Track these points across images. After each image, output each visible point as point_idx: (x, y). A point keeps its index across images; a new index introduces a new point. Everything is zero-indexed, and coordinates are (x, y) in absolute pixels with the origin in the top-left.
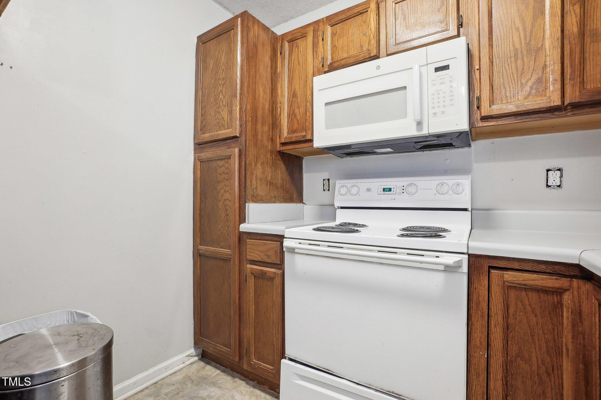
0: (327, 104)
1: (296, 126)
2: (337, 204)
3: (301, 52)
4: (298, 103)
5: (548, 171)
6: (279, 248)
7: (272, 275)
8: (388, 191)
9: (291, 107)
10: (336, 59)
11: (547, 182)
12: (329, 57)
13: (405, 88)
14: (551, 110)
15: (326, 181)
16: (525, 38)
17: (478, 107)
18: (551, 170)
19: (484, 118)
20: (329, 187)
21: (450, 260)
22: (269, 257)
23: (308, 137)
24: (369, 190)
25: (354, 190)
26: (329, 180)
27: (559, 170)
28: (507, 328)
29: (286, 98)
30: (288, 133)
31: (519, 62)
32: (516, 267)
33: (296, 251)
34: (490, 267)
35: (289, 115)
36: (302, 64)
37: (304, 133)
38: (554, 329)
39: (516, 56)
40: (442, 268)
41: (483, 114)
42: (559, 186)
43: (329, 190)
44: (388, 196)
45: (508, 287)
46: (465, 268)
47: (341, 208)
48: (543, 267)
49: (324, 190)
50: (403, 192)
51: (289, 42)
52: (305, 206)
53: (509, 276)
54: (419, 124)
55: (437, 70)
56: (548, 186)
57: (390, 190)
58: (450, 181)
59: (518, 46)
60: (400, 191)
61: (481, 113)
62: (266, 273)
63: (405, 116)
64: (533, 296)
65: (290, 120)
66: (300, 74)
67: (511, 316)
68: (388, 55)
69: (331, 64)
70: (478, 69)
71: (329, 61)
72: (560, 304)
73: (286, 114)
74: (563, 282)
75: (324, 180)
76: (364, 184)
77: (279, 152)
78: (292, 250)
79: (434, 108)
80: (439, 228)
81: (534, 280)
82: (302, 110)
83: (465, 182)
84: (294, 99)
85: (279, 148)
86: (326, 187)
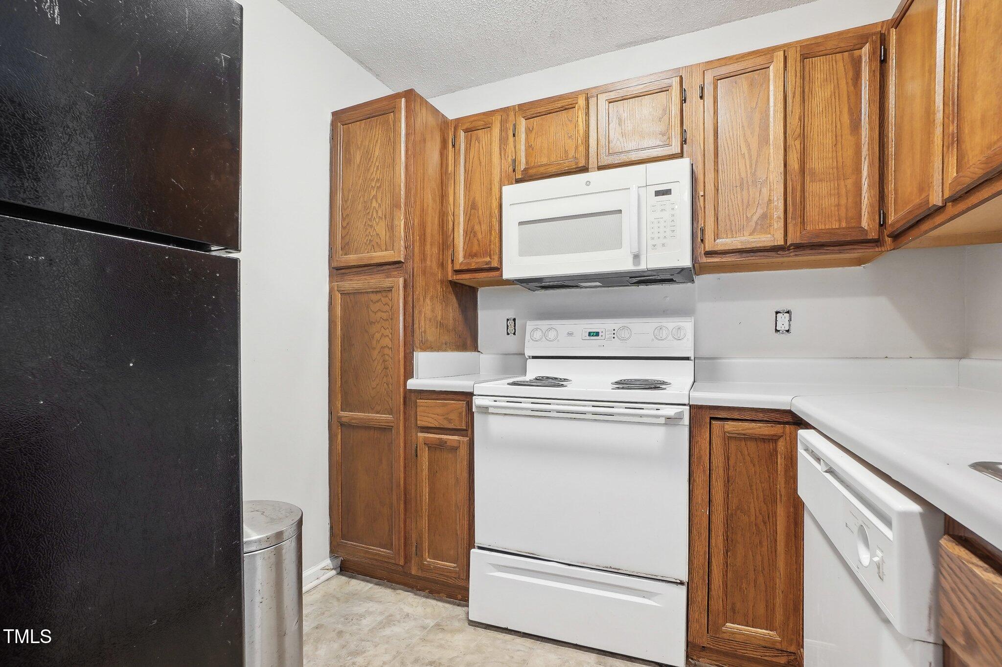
0: (521, 223)
1: (475, 248)
2: (528, 353)
3: (483, 148)
4: (478, 217)
5: (777, 313)
6: (464, 409)
7: (455, 444)
8: (595, 336)
9: (468, 222)
10: (533, 164)
11: (776, 326)
12: (523, 160)
13: (620, 211)
14: (775, 249)
15: (511, 323)
16: (751, 166)
17: (702, 240)
18: (780, 312)
19: (708, 254)
20: (515, 329)
21: (671, 411)
22: (450, 421)
23: (495, 264)
24: (570, 334)
25: (552, 335)
26: (514, 320)
27: (788, 312)
28: (728, 481)
29: (462, 208)
30: (465, 257)
31: (745, 192)
32: (736, 417)
33: (491, 410)
34: (711, 418)
35: (466, 232)
36: (484, 165)
37: (488, 259)
38: (769, 477)
39: (742, 184)
40: (662, 420)
41: (707, 249)
42: (788, 331)
43: (514, 334)
44: (595, 341)
45: (729, 438)
46: (686, 420)
47: (532, 358)
48: (760, 416)
49: (508, 334)
50: (614, 338)
51: (466, 131)
52: (481, 355)
53: (730, 426)
54: (636, 257)
55: (658, 193)
56: (777, 331)
57: (597, 334)
58: (670, 324)
59: (743, 175)
60: (610, 335)
61: (705, 247)
62: (446, 442)
63: (619, 245)
64: (752, 445)
65: (467, 240)
66: (482, 177)
67: (731, 468)
68: (600, 168)
69: (525, 169)
70: (702, 196)
71: (523, 167)
72: (775, 450)
73: (461, 232)
74: (777, 429)
75: (508, 320)
76: (564, 326)
77: (450, 281)
78: (485, 410)
79: (653, 239)
80: (658, 381)
81: (753, 429)
82: (485, 227)
83: (687, 325)
84: (473, 211)
85: (451, 276)
86: (511, 329)
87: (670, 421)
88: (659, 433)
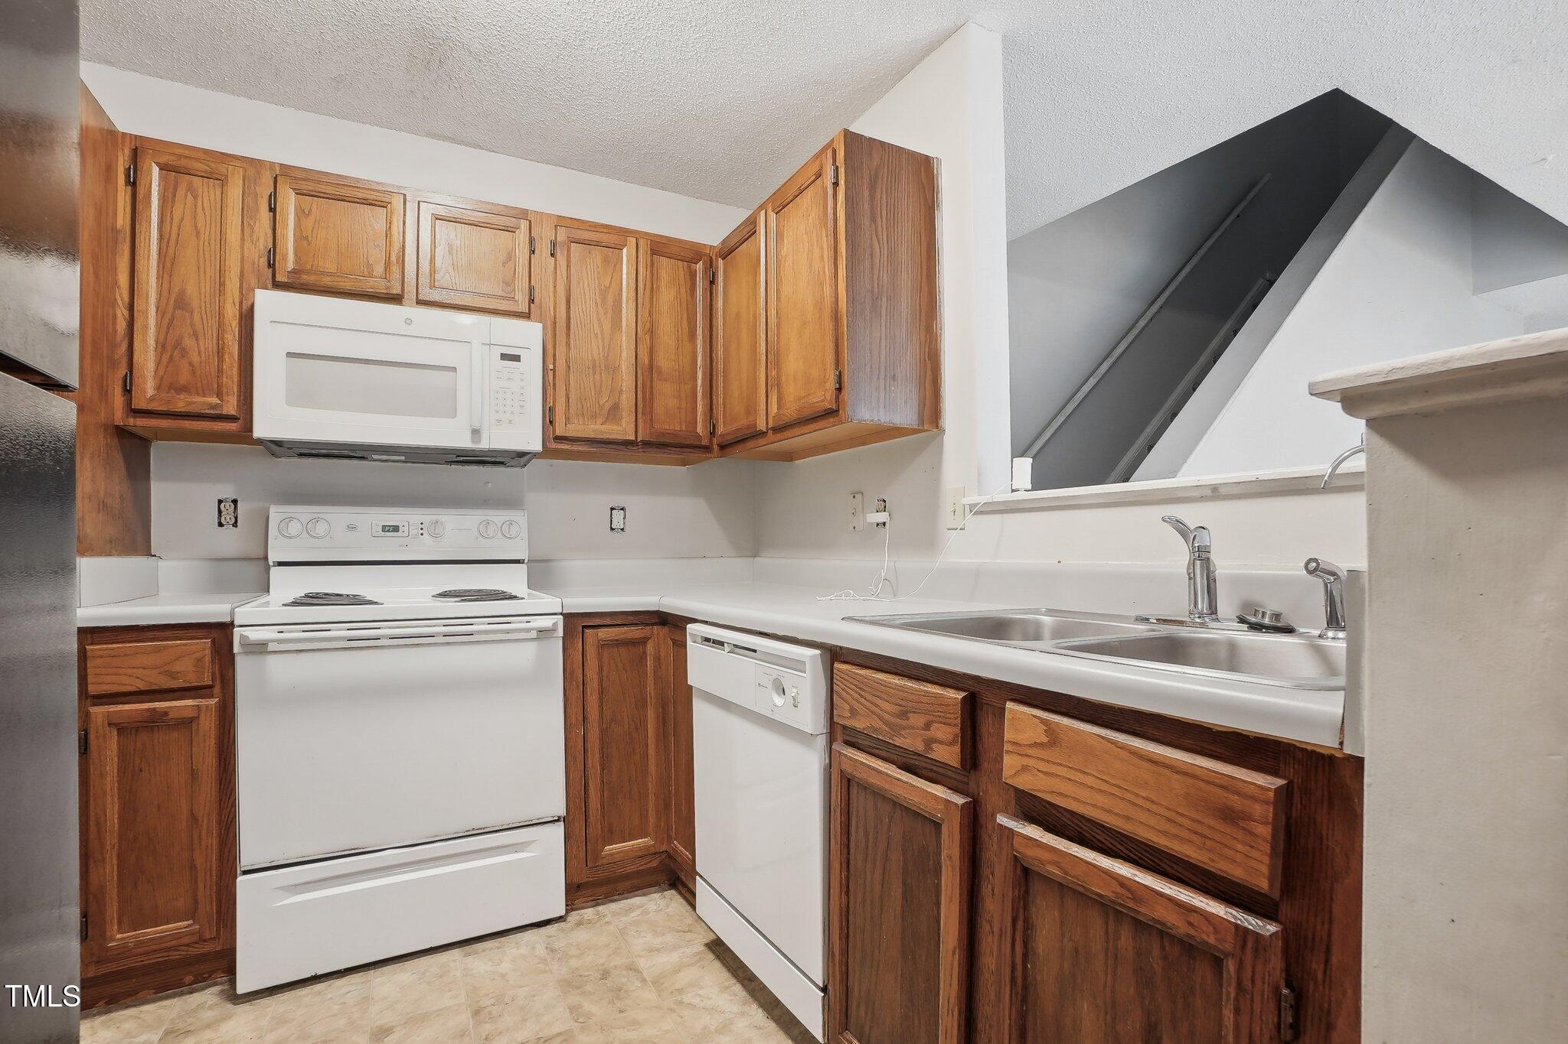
0: (290, 355)
1: (184, 377)
2: (273, 557)
3: (203, 209)
4: (192, 325)
5: (612, 509)
6: (208, 652)
7: (194, 714)
8: (392, 531)
9: (168, 328)
10: (309, 267)
11: (611, 524)
12: (291, 257)
13: (454, 369)
14: (627, 443)
15: (228, 507)
16: (604, 348)
17: (551, 422)
18: (614, 509)
19: (559, 439)
20: (236, 518)
21: (546, 622)
22: (173, 675)
23: (234, 410)
24: (352, 528)
25: (321, 528)
26: (235, 502)
27: (622, 509)
28: (602, 691)
29: (153, 300)
30: (158, 388)
31: (597, 376)
32: (609, 623)
33: (271, 647)
34: (584, 627)
35: (161, 346)
36: (207, 238)
37: (214, 400)
38: (640, 681)
39: (594, 367)
41: (558, 433)
42: (622, 529)
43: (235, 525)
44: (391, 537)
45: (604, 645)
46: (560, 632)
47: (278, 565)
48: (631, 619)
49: (221, 525)
50: (422, 534)
51: (163, 167)
52: (161, 563)
53: (604, 633)
54: (476, 433)
55: (504, 357)
56: (612, 529)
57: (396, 529)
58: (498, 517)
59: (596, 357)
60: (416, 531)
61: (554, 430)
62: (166, 714)
63: (453, 414)
64: (623, 650)
65: (165, 359)
66: (202, 259)
67: (605, 679)
68: (420, 302)
69: (294, 272)
70: (551, 370)
71: (290, 266)
72: (645, 653)
73: (152, 342)
74: (645, 631)
75: (220, 502)
76: (339, 517)
77: (117, 427)
78: (260, 648)
79: (497, 412)
80: (495, 591)
81: (625, 633)
82: (209, 344)
83: (520, 518)
84: (178, 312)
85: (119, 416)
86: (228, 517)
87: (543, 633)
88: (531, 648)
